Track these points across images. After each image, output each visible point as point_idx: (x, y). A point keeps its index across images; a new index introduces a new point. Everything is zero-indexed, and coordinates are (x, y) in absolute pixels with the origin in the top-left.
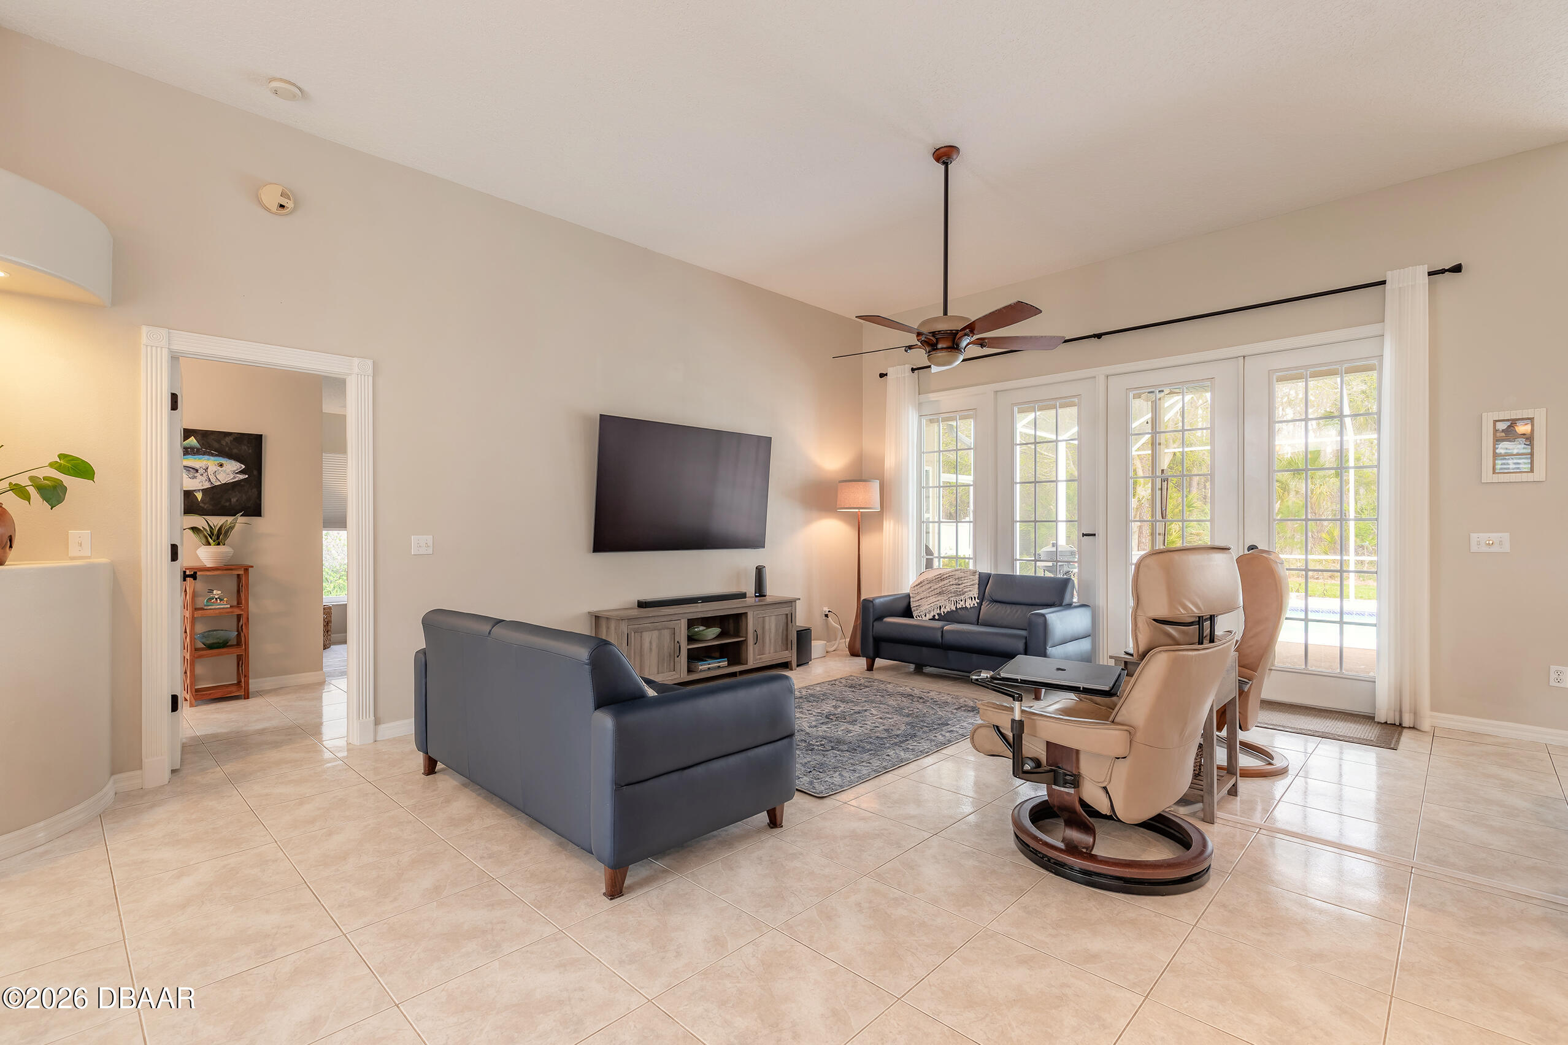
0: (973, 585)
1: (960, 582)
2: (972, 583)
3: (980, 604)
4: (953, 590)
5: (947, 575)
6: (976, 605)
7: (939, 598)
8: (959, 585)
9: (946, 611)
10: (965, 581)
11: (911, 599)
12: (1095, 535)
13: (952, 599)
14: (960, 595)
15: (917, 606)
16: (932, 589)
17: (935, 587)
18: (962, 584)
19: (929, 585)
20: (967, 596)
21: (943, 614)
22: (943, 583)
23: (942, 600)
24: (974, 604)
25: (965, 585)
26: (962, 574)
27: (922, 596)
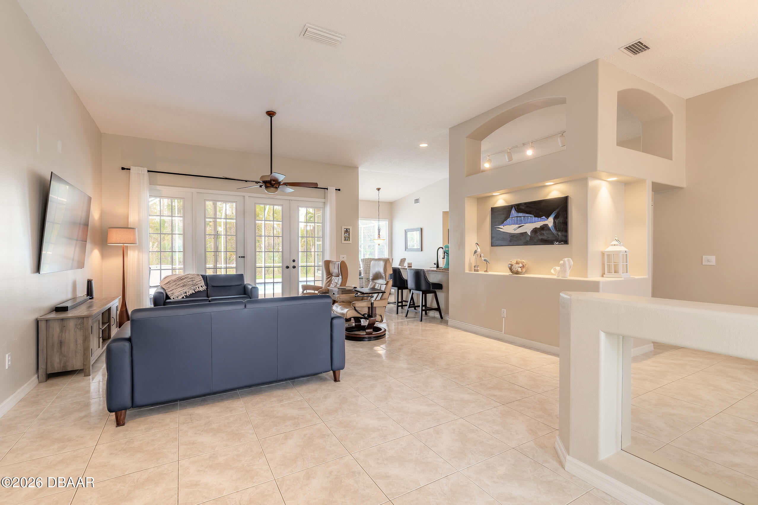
0: (201, 280)
1: (193, 280)
2: (200, 280)
3: (207, 288)
4: (191, 284)
5: (184, 277)
6: (205, 289)
7: (184, 288)
8: (193, 281)
9: (190, 294)
10: (196, 279)
11: (167, 291)
12: (244, 257)
13: (192, 288)
14: (195, 286)
15: (171, 294)
16: (177, 284)
17: (179, 283)
18: (194, 280)
19: (175, 283)
20: (199, 285)
21: (188, 295)
22: (183, 281)
23: (186, 289)
24: (204, 289)
25: (197, 281)
26: (192, 276)
27: (172, 288)
